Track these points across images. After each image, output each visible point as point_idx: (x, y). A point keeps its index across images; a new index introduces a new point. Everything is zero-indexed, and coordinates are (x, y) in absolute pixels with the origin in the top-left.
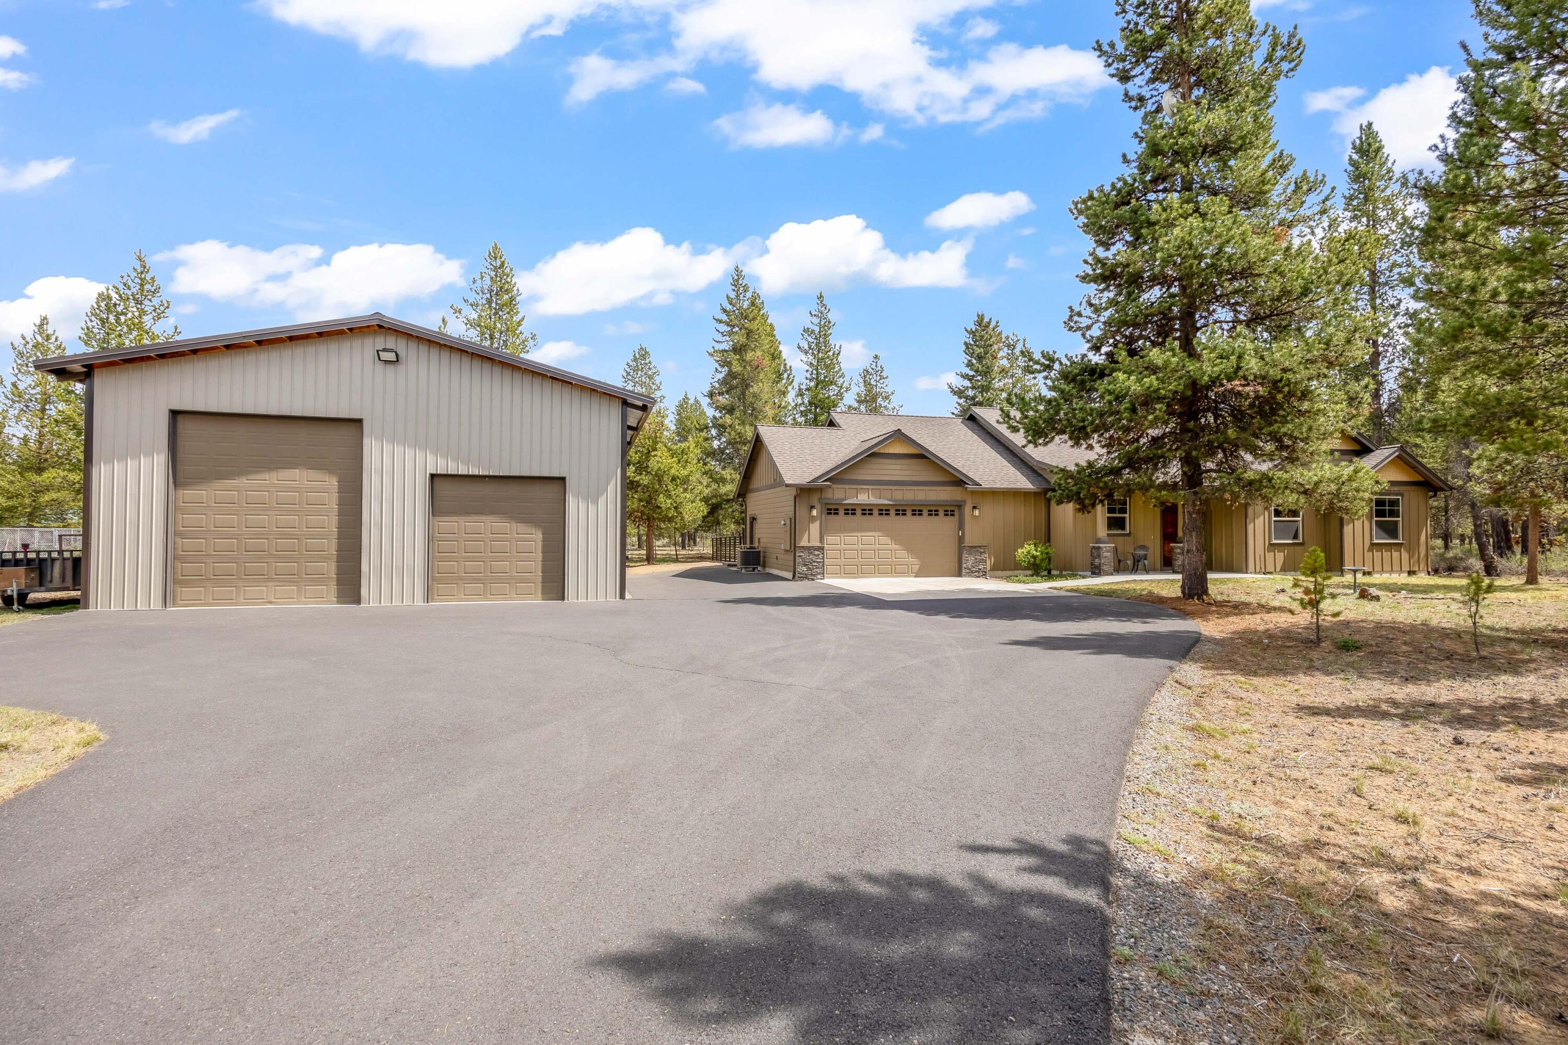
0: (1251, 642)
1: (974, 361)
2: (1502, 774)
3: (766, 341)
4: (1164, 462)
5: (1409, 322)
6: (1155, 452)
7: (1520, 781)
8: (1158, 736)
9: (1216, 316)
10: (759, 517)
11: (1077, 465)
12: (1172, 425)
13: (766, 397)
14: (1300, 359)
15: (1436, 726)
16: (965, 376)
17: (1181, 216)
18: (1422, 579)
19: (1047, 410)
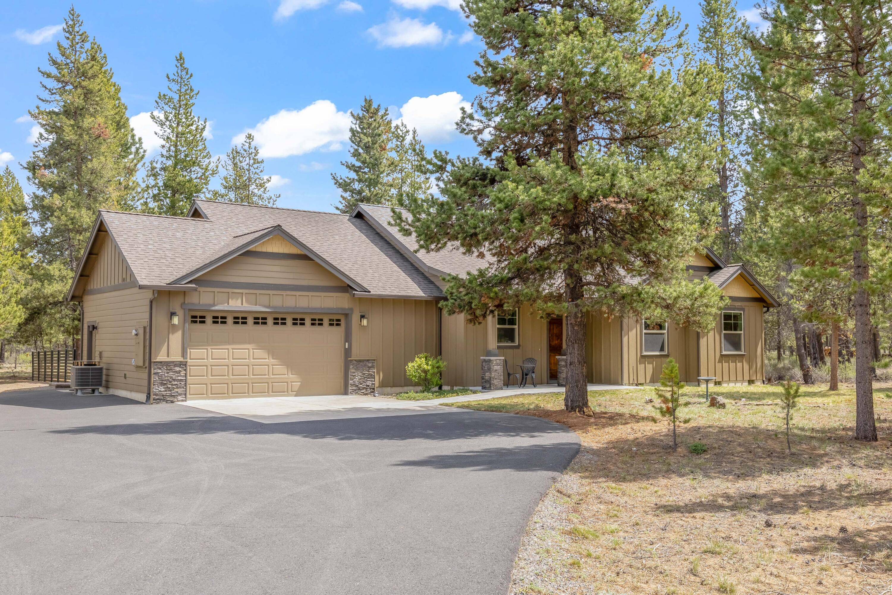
0: (622, 450)
1: (361, 151)
2: (794, 547)
3: (110, 104)
4: (550, 273)
5: (749, 150)
6: (541, 263)
7: (804, 551)
8: (541, 542)
9: (594, 133)
10: (100, 325)
11: (469, 274)
12: (557, 236)
13: (110, 174)
14: (662, 182)
15: (755, 513)
16: (351, 167)
17: (563, 32)
18: (759, 388)
19: (439, 213)
